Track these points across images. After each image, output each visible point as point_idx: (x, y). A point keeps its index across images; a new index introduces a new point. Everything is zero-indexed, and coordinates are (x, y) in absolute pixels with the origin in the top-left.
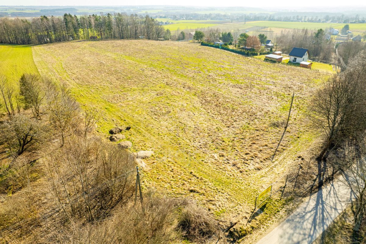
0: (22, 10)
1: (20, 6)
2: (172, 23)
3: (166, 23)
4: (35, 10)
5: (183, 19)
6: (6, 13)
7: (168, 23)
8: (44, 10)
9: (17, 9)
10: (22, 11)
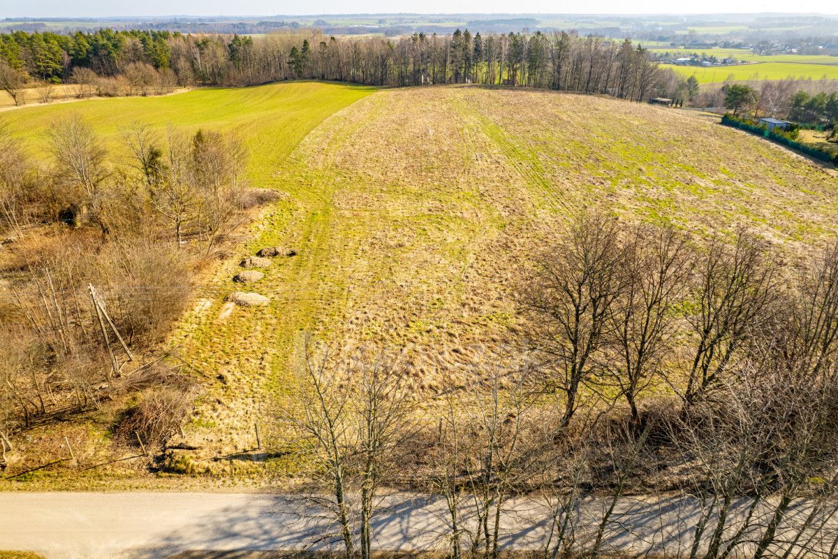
0: (439, 21)
1: (440, 15)
2: (743, 62)
3: (725, 62)
4: (459, 21)
5: (791, 53)
6: (409, 27)
7: (732, 62)
8: (475, 22)
9: (431, 21)
10: (436, 24)
